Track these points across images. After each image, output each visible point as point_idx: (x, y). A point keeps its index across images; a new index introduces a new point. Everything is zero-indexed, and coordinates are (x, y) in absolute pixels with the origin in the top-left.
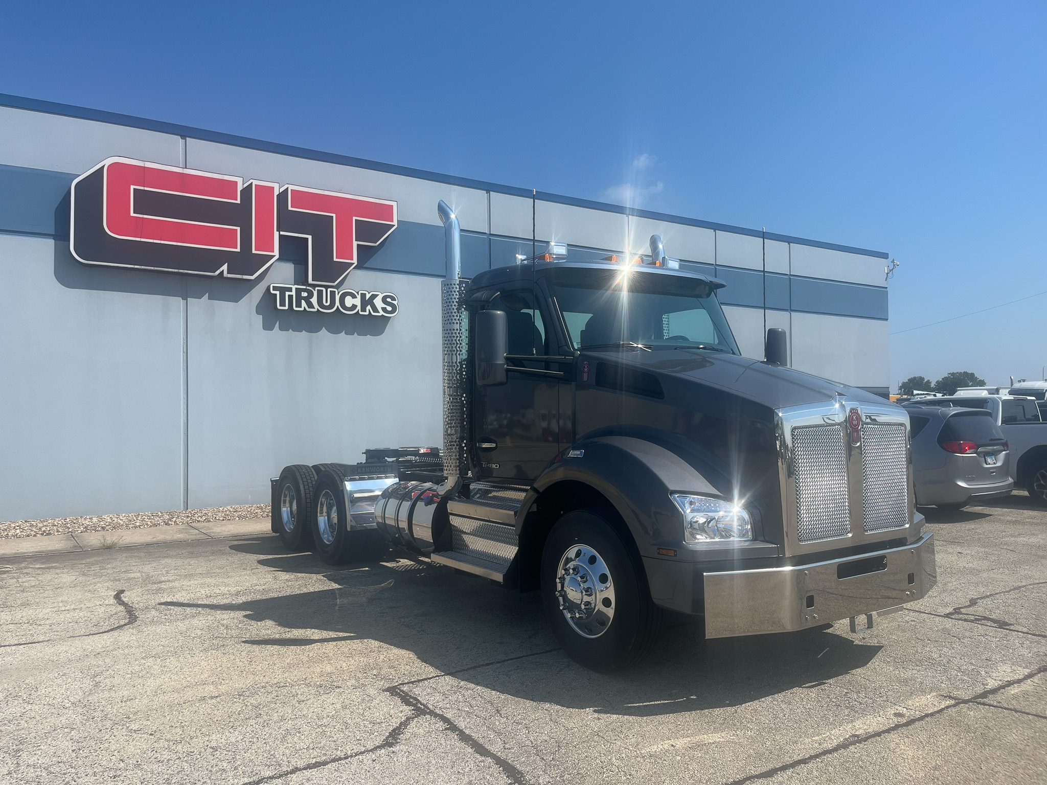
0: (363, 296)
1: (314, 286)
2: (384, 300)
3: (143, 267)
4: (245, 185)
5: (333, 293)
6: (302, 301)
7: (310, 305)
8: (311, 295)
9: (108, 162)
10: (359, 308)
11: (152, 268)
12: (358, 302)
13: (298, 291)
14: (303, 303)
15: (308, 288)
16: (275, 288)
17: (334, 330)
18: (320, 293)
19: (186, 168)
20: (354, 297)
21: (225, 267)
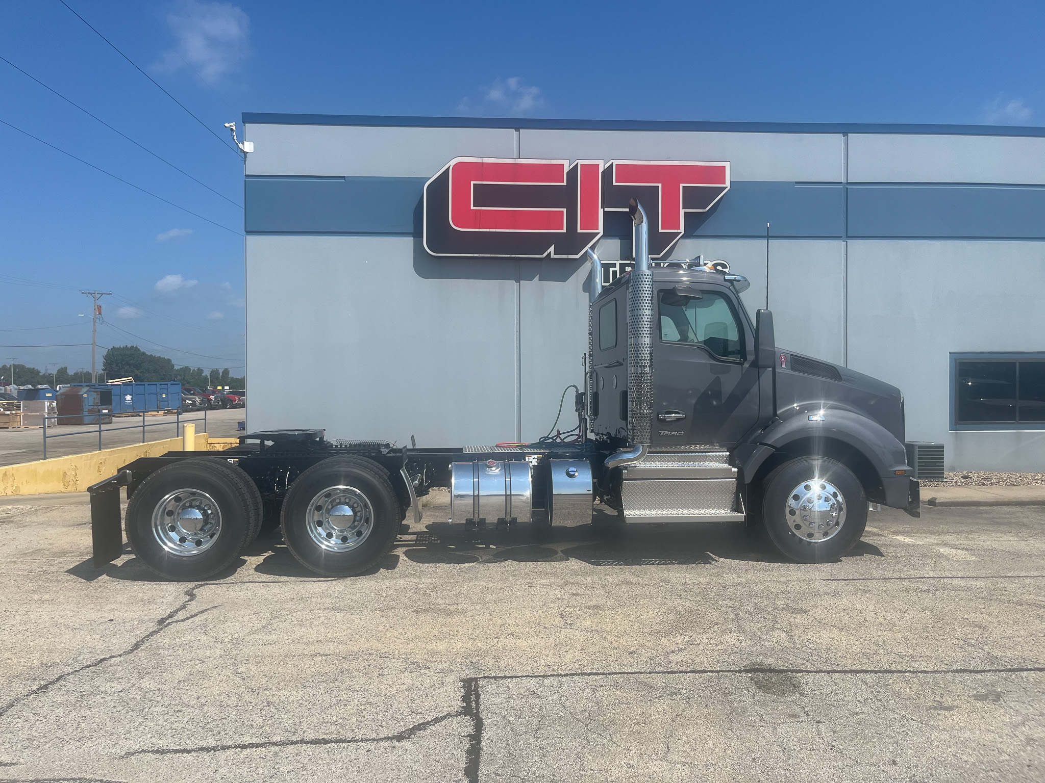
3: (481, 255)
4: (571, 167)
9: (453, 163)
11: (489, 255)
13: (622, 267)
15: (632, 262)
19: (519, 158)
21: (552, 249)
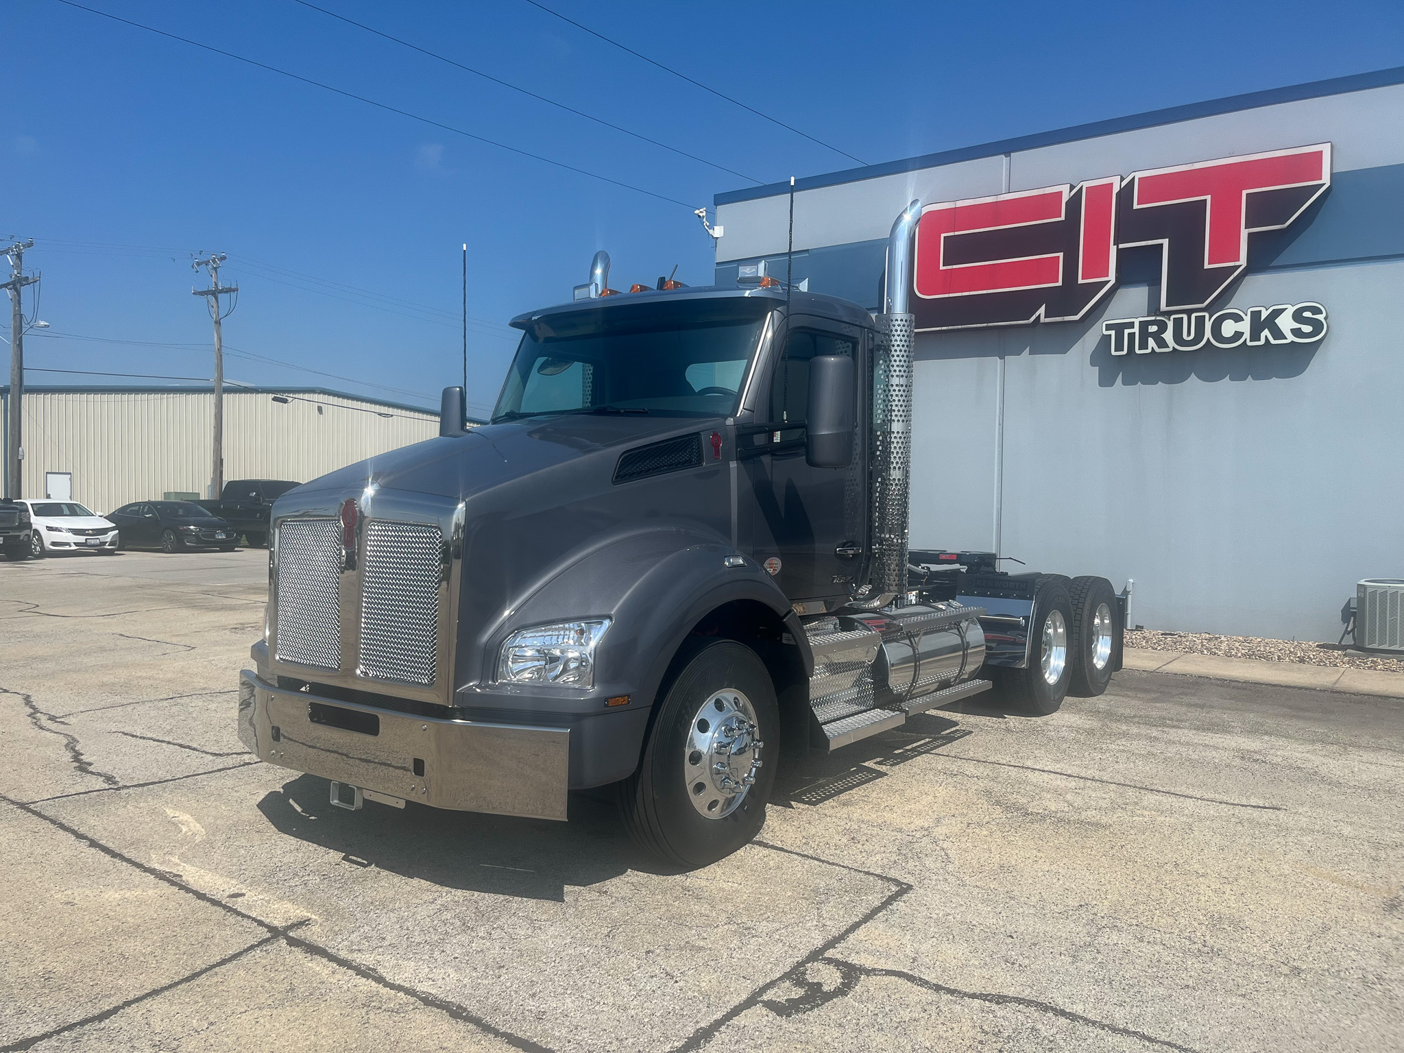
0: (1256, 315)
1: (1169, 314)
2: (1297, 317)
4: (1072, 194)
5: (1201, 321)
6: (1149, 338)
7: (1162, 343)
8: (1163, 327)
10: (1247, 336)
11: (960, 327)
12: (1245, 327)
13: (1144, 326)
14: (1151, 342)
15: (1158, 318)
16: (1109, 327)
17: (1211, 376)
18: (1178, 324)
19: (1009, 193)
20: (1238, 318)
21: (1042, 310)
